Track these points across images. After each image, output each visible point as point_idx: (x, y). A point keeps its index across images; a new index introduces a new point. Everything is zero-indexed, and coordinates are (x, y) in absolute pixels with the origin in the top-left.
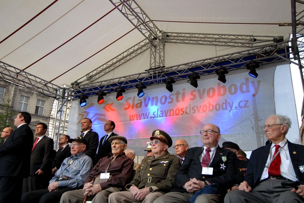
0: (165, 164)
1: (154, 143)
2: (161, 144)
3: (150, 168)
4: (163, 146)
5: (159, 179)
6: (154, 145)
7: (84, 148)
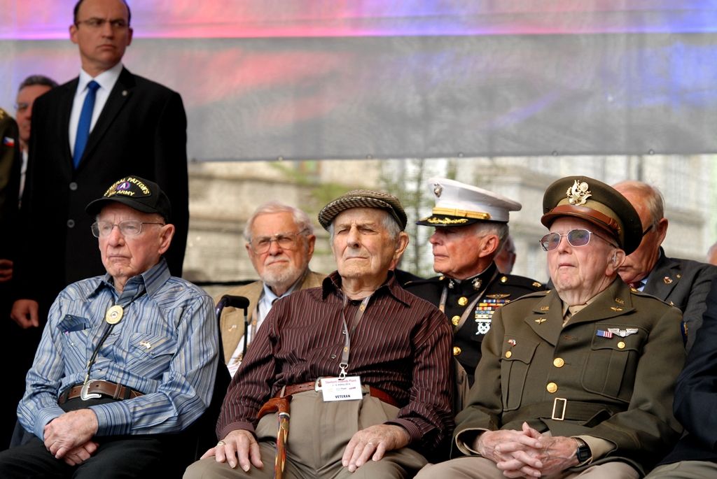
0: (623, 339)
1: (565, 240)
2: (599, 244)
3: (556, 356)
4: (606, 253)
5: (600, 409)
6: (565, 252)
7: (165, 238)
